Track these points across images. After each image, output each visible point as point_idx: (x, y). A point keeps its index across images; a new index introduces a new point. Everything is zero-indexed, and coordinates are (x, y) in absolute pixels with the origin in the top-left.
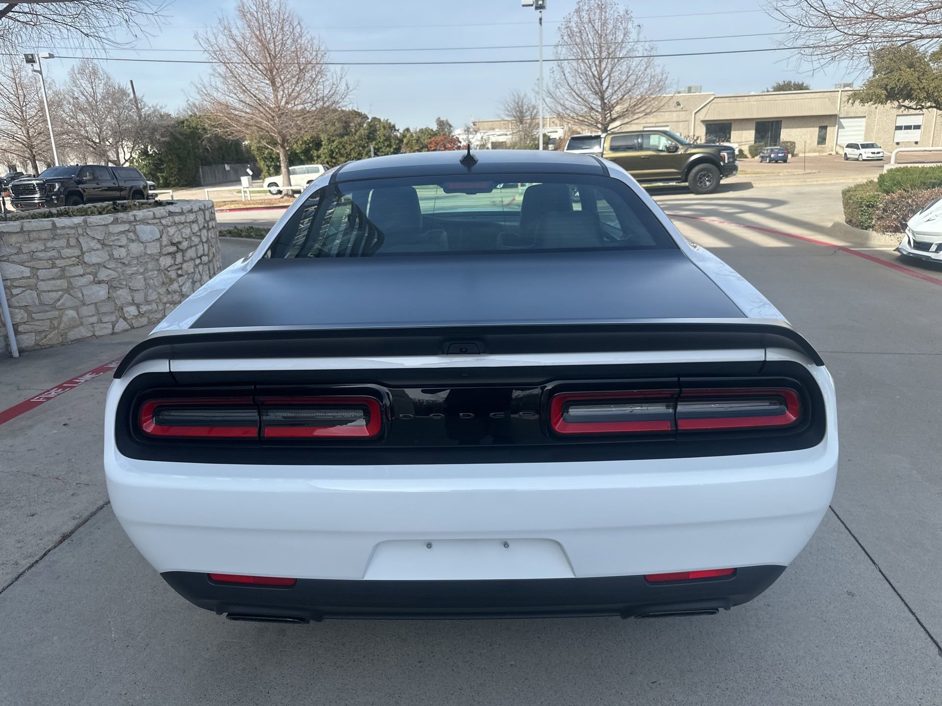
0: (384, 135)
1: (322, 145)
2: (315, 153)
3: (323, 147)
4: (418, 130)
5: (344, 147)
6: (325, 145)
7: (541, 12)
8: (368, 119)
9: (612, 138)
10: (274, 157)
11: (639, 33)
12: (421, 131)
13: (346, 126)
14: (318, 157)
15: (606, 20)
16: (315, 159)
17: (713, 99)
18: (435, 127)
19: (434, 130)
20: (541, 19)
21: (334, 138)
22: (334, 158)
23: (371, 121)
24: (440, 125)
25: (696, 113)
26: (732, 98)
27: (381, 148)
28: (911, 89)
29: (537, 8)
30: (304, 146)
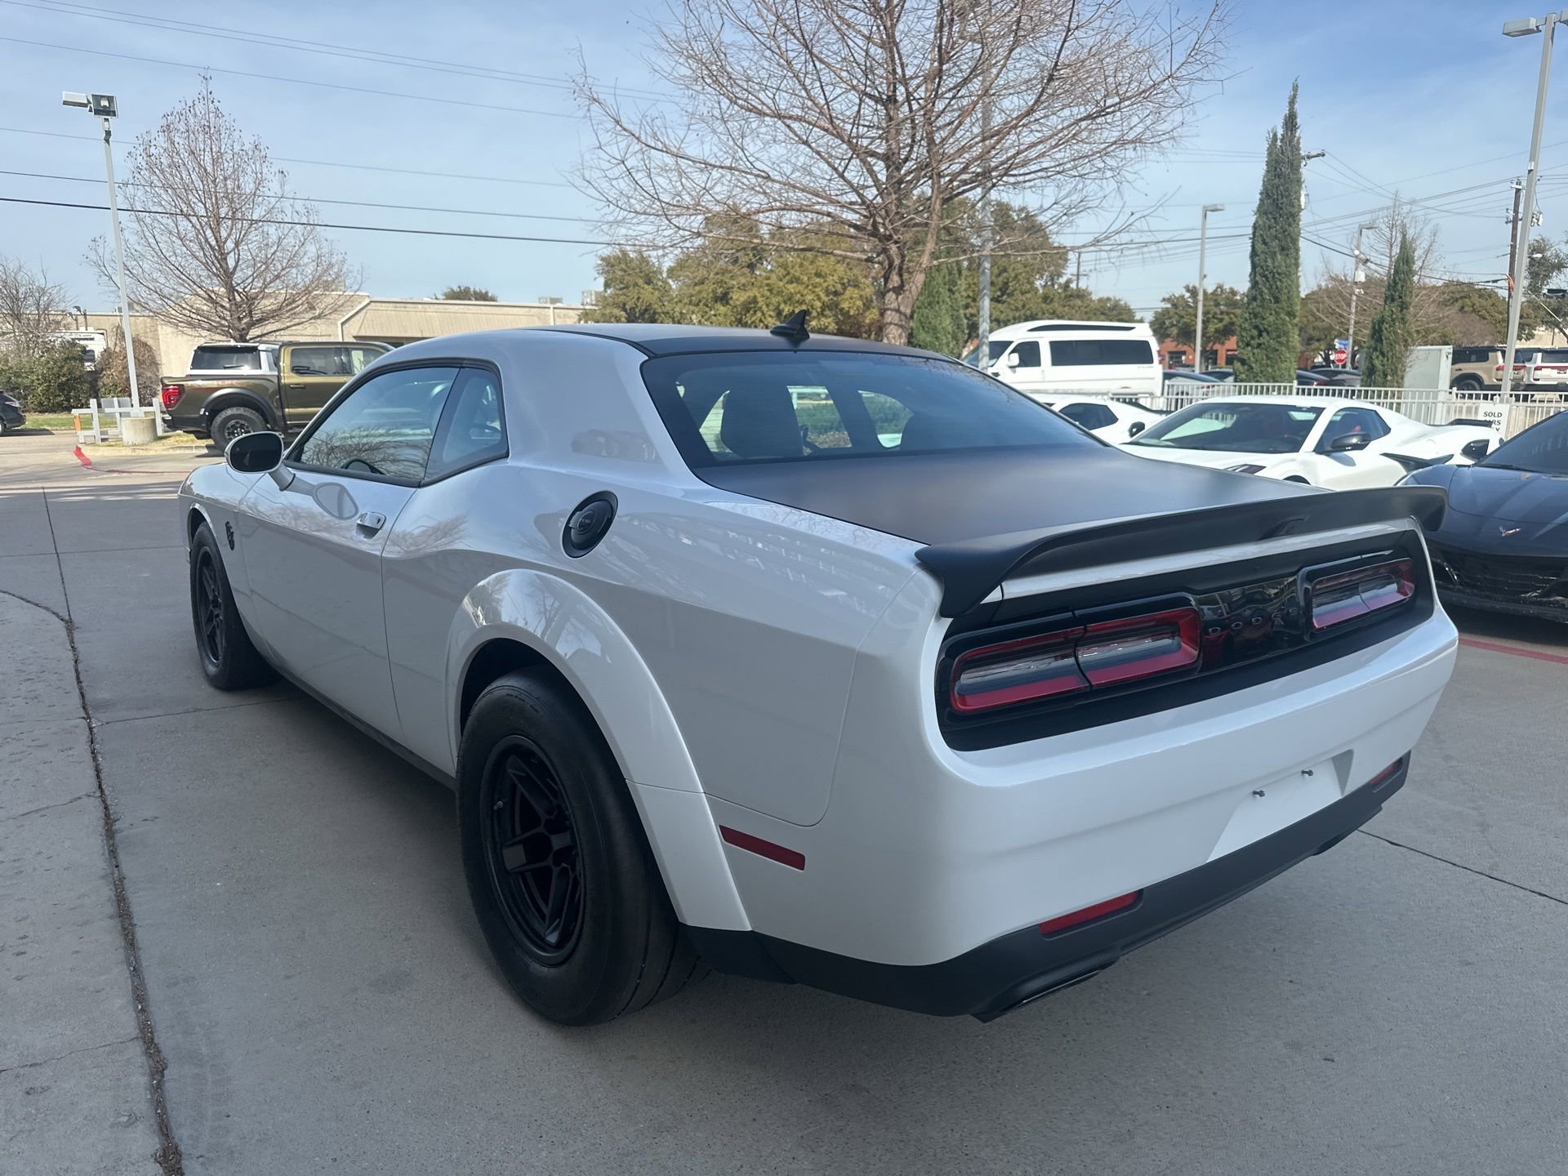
7: (107, 120)
9: (293, 350)
11: (282, 185)
15: (221, 154)
17: (368, 304)
20: (108, 133)
25: (343, 324)
26: (398, 305)
28: (655, 313)
29: (97, 112)
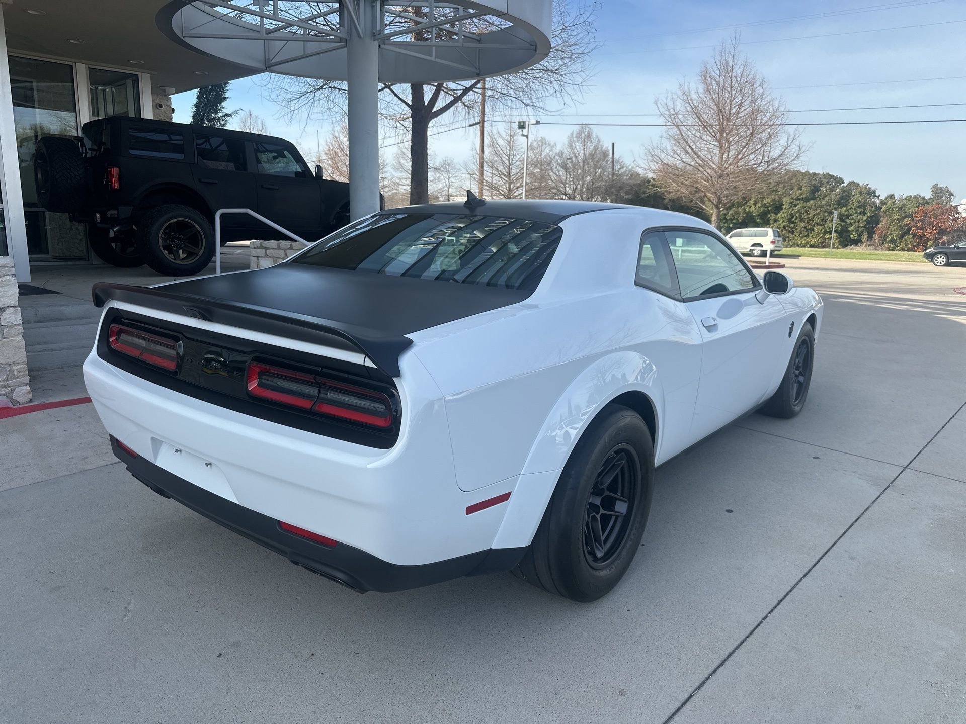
0: (859, 202)
1: (782, 209)
2: (772, 217)
3: (783, 210)
4: (904, 197)
5: (806, 211)
6: (785, 209)
8: (844, 183)
10: (728, 218)
12: (909, 198)
13: (815, 190)
14: (776, 221)
16: (772, 222)
18: (928, 195)
19: (927, 198)
21: (798, 202)
22: (793, 222)
23: (847, 186)
24: (936, 193)
27: (851, 215)
30: (762, 208)
